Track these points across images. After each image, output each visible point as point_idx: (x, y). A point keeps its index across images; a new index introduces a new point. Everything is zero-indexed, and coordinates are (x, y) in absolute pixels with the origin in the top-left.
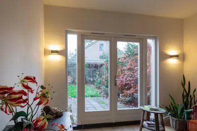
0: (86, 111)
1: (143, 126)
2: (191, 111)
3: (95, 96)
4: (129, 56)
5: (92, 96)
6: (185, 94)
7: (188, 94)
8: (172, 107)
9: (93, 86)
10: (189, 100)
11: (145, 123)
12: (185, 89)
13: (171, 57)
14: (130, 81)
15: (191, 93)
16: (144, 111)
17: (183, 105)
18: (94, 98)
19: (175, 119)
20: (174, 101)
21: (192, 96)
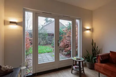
0: (39, 63)
1: (73, 69)
2: (96, 58)
3: (50, 52)
4: (68, 29)
5: (48, 52)
6: (93, 49)
7: (94, 49)
8: (87, 56)
9: (50, 46)
10: (95, 52)
11: (74, 67)
12: (93, 47)
13: (87, 30)
14: (68, 43)
15: (96, 49)
16: (73, 60)
17: (92, 55)
18: (49, 53)
19: (89, 63)
20: (88, 53)
21: (96, 50)
